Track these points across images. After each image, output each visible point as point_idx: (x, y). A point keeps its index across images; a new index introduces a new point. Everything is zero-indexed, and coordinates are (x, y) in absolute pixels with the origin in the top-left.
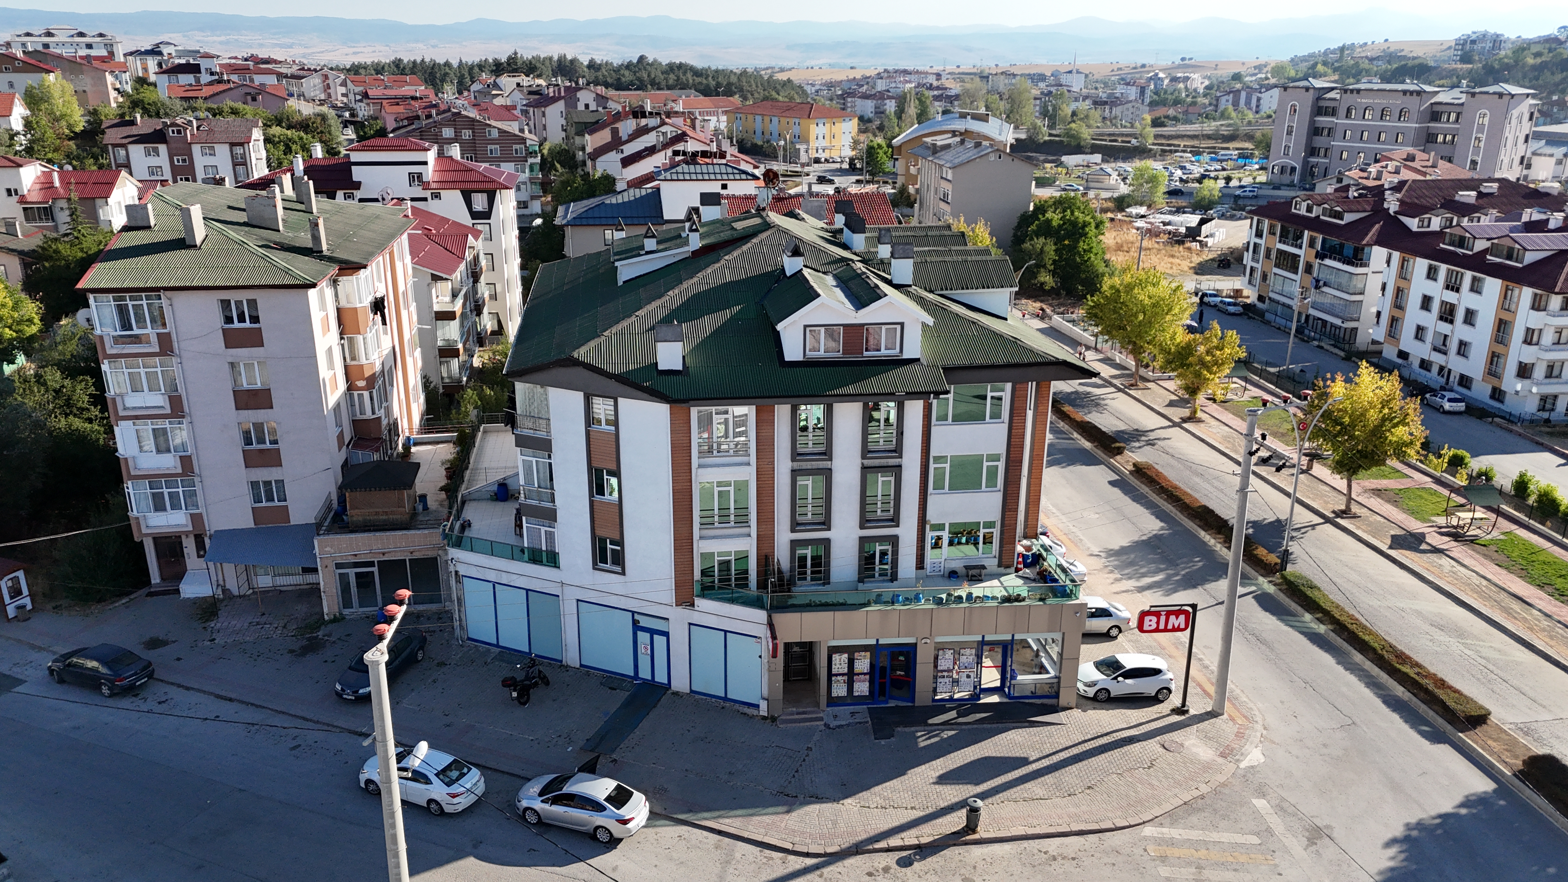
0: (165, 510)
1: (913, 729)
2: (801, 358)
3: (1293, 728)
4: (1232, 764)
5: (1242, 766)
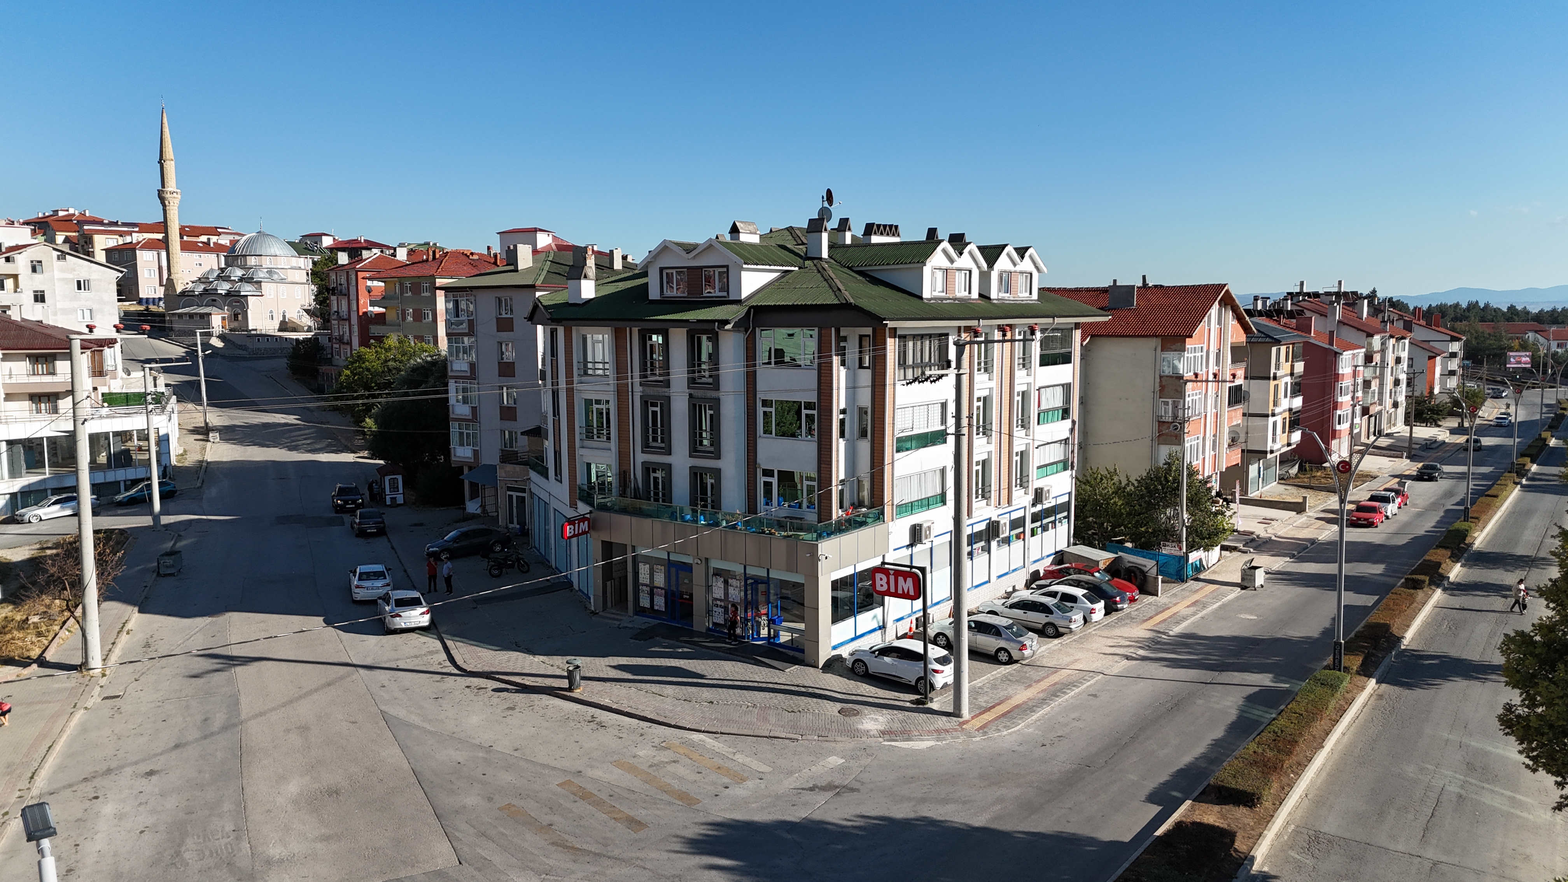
0: (463, 445)
1: (662, 640)
2: (659, 298)
3: (1017, 748)
4: (881, 740)
5: (886, 743)
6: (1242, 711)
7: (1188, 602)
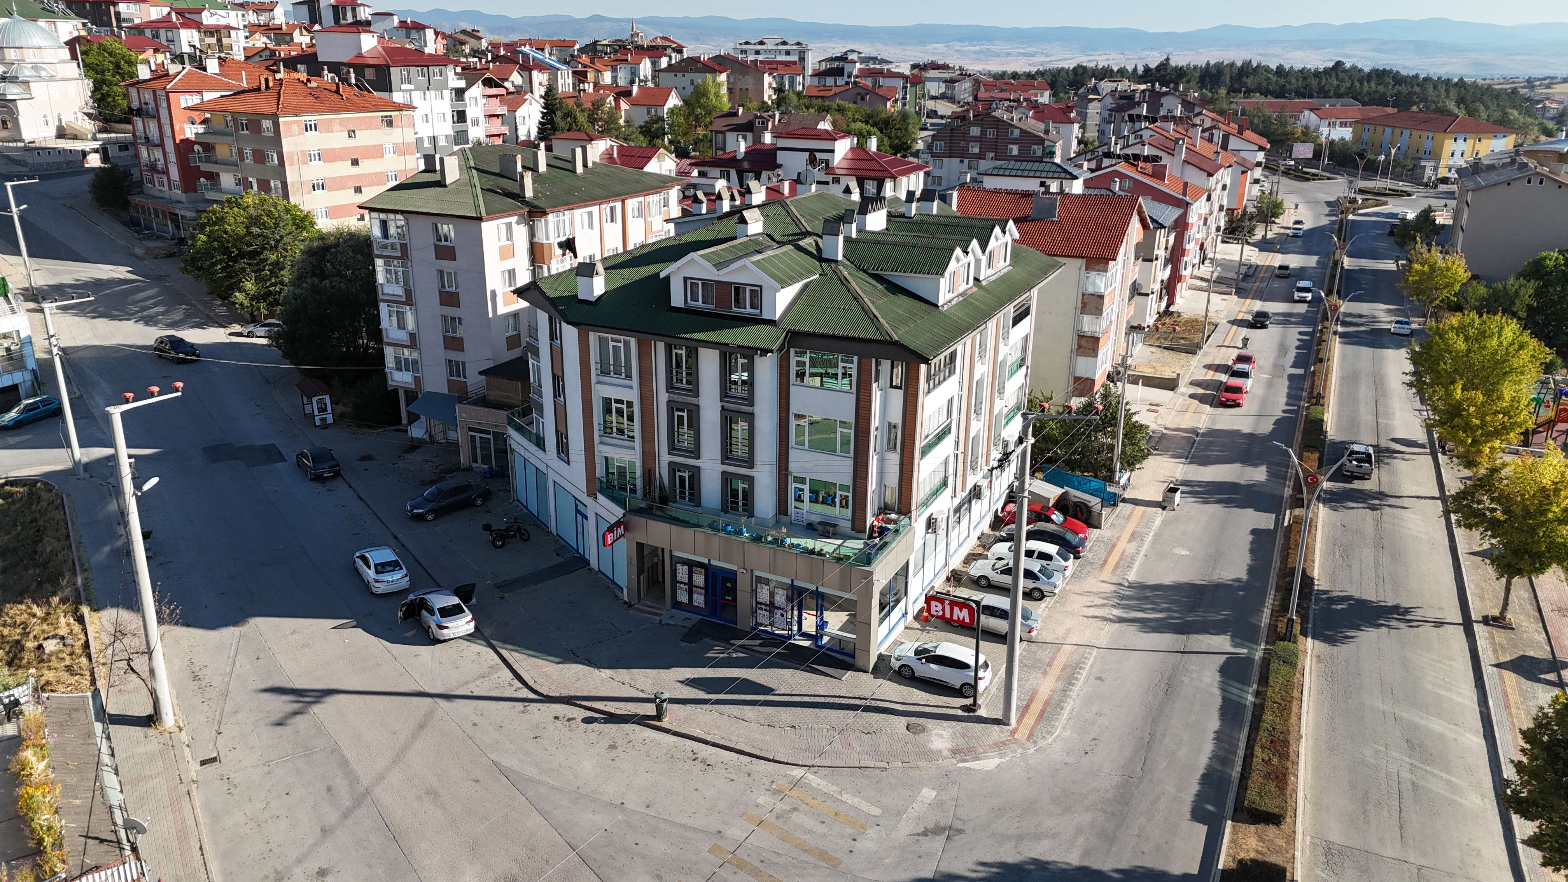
0: (401, 370)
1: (713, 642)
2: (683, 307)
3: (1067, 760)
4: (954, 760)
5: (961, 765)
6: (1223, 690)
7: (1126, 535)
